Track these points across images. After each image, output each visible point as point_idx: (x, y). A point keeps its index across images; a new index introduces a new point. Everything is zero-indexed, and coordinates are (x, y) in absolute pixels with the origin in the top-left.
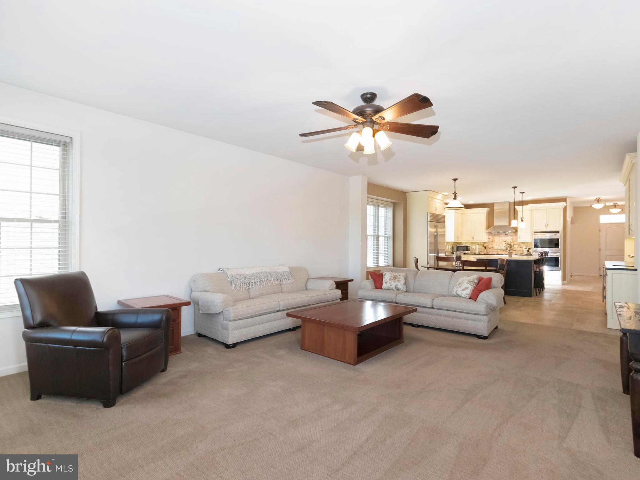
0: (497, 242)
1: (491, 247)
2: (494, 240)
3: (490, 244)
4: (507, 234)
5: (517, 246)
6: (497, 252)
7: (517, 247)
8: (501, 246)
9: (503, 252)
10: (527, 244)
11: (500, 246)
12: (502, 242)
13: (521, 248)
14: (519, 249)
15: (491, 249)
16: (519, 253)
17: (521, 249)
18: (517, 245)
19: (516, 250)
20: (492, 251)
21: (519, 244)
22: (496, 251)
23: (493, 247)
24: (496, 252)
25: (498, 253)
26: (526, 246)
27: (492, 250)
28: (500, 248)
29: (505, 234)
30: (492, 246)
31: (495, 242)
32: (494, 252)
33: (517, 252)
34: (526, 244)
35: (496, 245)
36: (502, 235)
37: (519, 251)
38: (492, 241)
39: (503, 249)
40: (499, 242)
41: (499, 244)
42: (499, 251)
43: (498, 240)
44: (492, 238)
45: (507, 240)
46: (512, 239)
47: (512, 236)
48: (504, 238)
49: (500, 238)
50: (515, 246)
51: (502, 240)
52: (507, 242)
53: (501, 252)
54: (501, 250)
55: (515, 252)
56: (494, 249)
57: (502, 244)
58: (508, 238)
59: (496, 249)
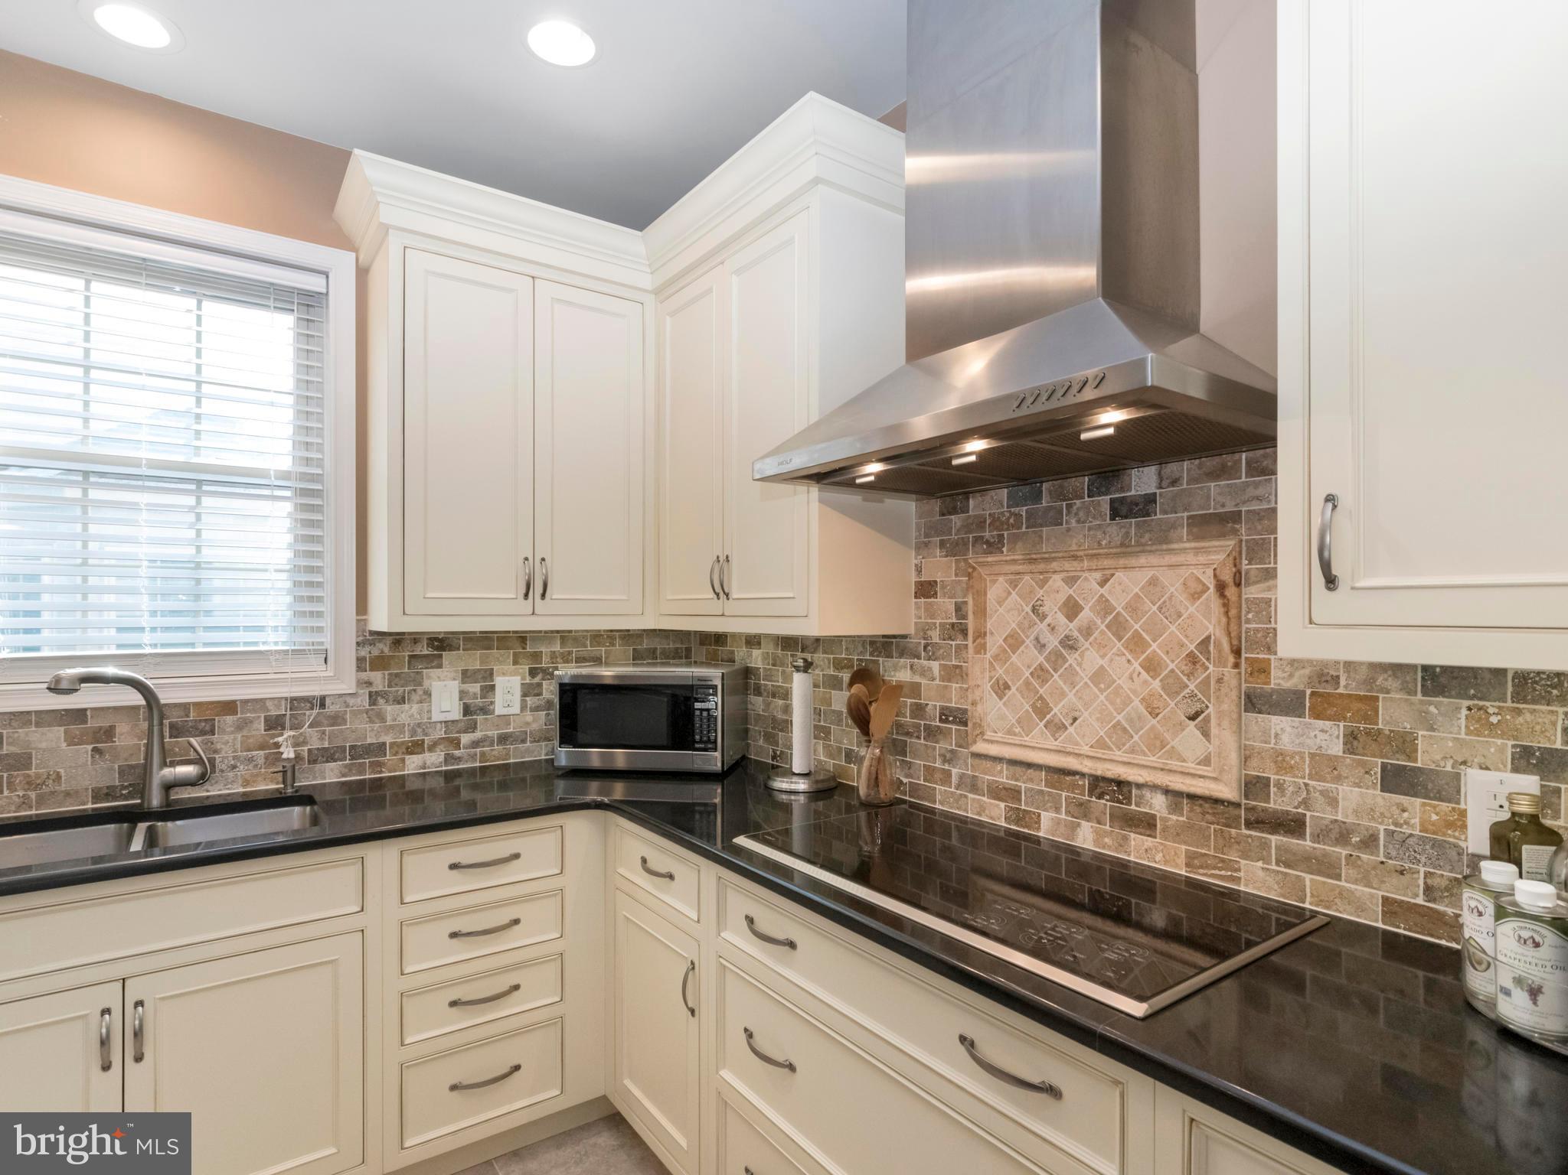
0: (1014, 642)
1: (946, 715)
2: (982, 612)
3: (935, 666)
4: (1148, 504)
5: (1329, 737)
6: (1013, 794)
7: (1324, 765)
8: (1057, 709)
9: (1082, 811)
11: (1041, 709)
12: (1069, 644)
13: (1398, 780)
15: (942, 746)
19: (1292, 825)
20: (955, 772)
21: (1365, 708)
22: (1003, 777)
23: (962, 718)
24: (998, 792)
27: (950, 758)
28: (1042, 746)
29: (1117, 512)
30: (954, 697)
31: (995, 642)
32: (974, 788)
33: (1327, 868)
35: (1001, 688)
36: (1073, 521)
37: (1370, 842)
38: (954, 621)
39: (1087, 767)
40: (1041, 646)
41: (1041, 667)
42: (1031, 780)
43: (1028, 609)
44: (956, 575)
45: (1133, 608)
46: (1221, 587)
47: (1222, 535)
48: (1103, 583)
49: (1042, 584)
50: (1284, 730)
51: (1072, 609)
52: (1137, 644)
53: (1057, 810)
54: (1060, 774)
55: (1287, 865)
56: (980, 747)
57: (1071, 677)
58: (1153, 582)
59: (993, 750)
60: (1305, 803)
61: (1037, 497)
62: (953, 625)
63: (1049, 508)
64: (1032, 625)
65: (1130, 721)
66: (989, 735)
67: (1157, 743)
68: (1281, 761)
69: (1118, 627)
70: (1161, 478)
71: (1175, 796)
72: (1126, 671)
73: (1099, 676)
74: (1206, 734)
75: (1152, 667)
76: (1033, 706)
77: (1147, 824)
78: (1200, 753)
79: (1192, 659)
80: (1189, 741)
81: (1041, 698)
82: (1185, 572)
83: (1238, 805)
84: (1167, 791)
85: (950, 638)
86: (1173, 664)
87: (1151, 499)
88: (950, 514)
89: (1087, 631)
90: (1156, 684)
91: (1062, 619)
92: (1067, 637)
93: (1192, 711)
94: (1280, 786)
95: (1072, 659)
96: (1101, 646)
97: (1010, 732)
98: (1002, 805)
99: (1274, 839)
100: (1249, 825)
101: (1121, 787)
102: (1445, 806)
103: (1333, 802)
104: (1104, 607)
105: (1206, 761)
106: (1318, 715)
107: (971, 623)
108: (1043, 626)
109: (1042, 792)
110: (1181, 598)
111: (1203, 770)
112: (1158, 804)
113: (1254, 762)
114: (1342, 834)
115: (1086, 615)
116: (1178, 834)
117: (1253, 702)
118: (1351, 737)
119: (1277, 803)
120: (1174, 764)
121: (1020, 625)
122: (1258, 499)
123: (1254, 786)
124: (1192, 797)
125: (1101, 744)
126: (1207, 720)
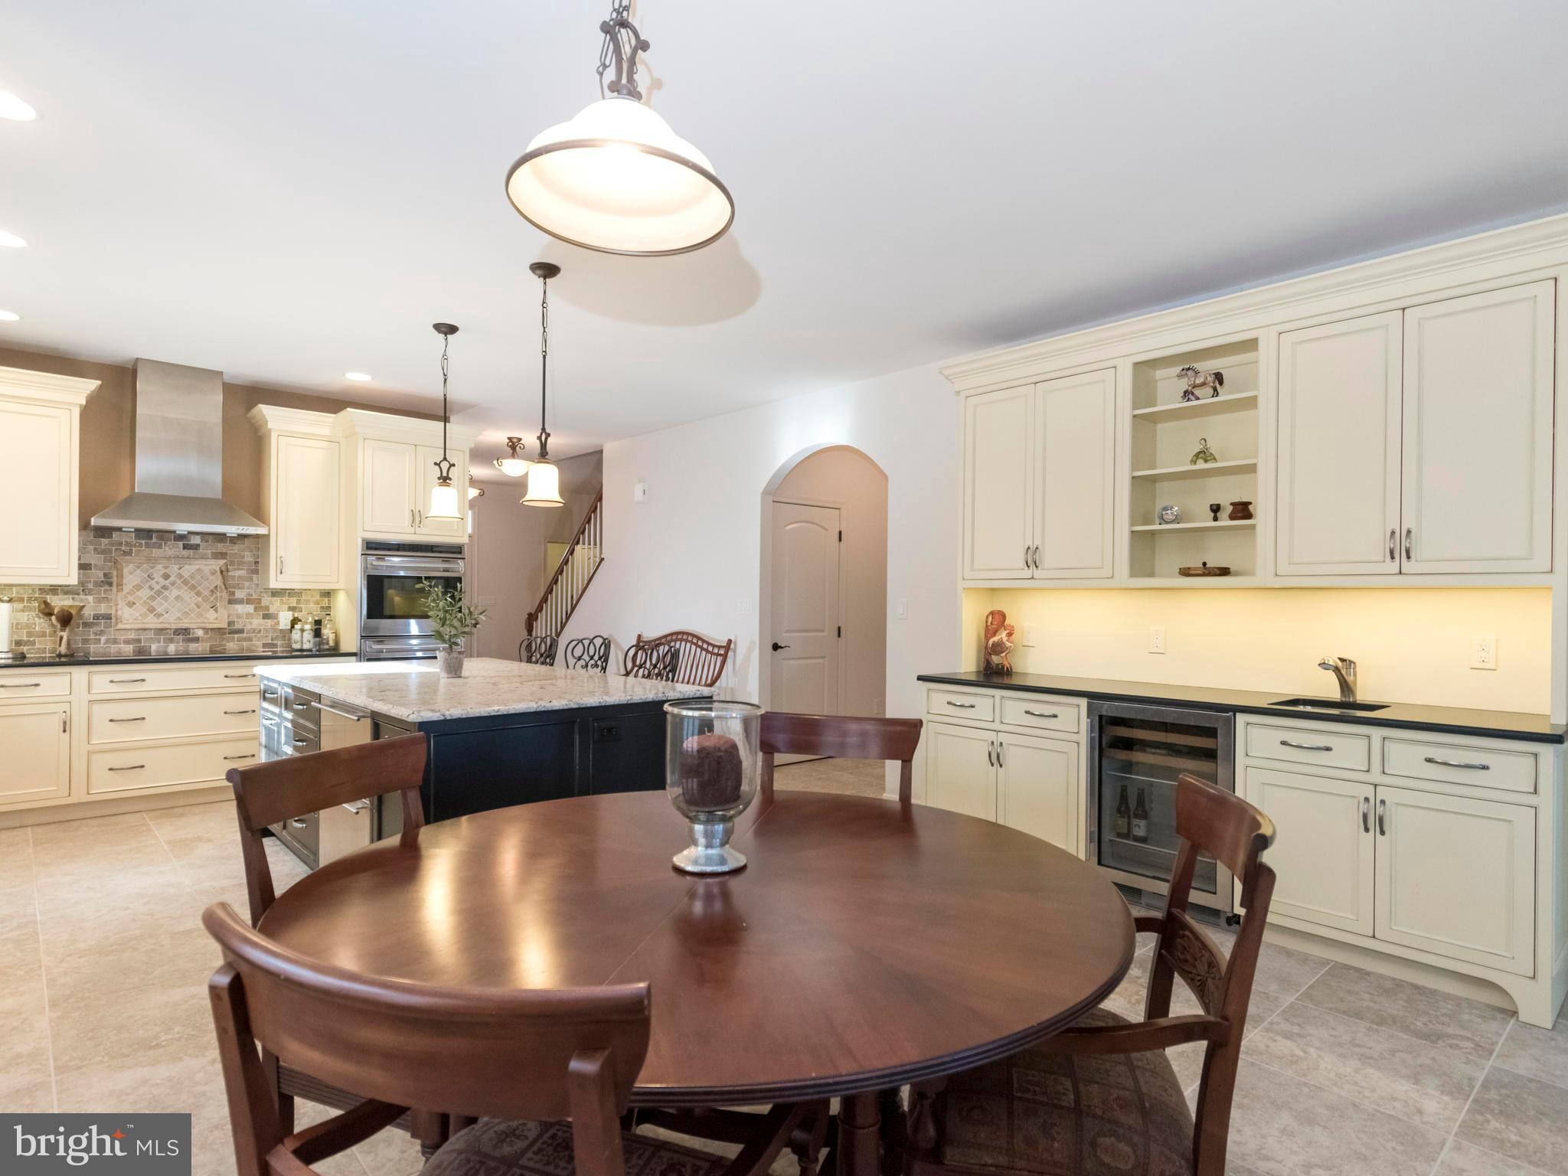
0: (137, 588)
1: (97, 617)
2: (121, 576)
3: (93, 599)
4: (196, 547)
5: (250, 609)
6: (139, 641)
7: (249, 615)
8: (159, 610)
9: (171, 641)
10: (298, 602)
11: (152, 610)
12: (165, 588)
13: (266, 616)
14: (257, 622)
15: (94, 629)
16: (260, 643)
17: (269, 622)
18: (249, 601)
19: (241, 631)
20: (103, 639)
21: (259, 601)
22: (132, 636)
23: (108, 617)
24: (127, 642)
25: (140, 651)
26: (291, 609)
27: (102, 633)
28: (152, 622)
29: (185, 547)
30: (103, 609)
31: (126, 589)
32: (115, 642)
33: (250, 639)
34: (293, 602)
35: (131, 604)
36: (167, 548)
37: (260, 631)
38: (103, 579)
39: (174, 626)
40: (151, 588)
41: (152, 596)
42: (147, 635)
43: (146, 576)
44: (104, 562)
45: (192, 576)
46: (222, 572)
47: (222, 559)
48: (180, 568)
49: (152, 568)
50: (240, 608)
51: (166, 576)
52: (193, 587)
53: (159, 642)
54: (160, 631)
55: (240, 641)
56: (120, 626)
57: (166, 598)
58: (199, 569)
59: (128, 627)
60: (244, 626)
61: (151, 538)
62: (102, 582)
63: (155, 543)
64: (148, 581)
65: (190, 610)
66: (125, 621)
67: (200, 615)
68: (239, 616)
69: (186, 582)
70: (202, 540)
71: (206, 630)
72: (188, 596)
73: (178, 598)
74: (216, 611)
75: (198, 594)
76: (148, 610)
77: (197, 640)
78: (215, 617)
79: (212, 591)
80: (211, 615)
81: (152, 606)
82: (210, 567)
83: (226, 629)
84: (203, 629)
85: (101, 586)
86: (206, 593)
87: (198, 545)
88: (100, 538)
89: (173, 584)
90: (200, 599)
91: (162, 580)
92: (164, 586)
93: (212, 606)
94: (238, 622)
95: (166, 593)
96: (179, 588)
97: (135, 619)
98: (131, 646)
99: (236, 636)
100: (229, 633)
101: (186, 631)
102: (275, 620)
103: (251, 624)
104: (180, 576)
105: (216, 619)
106: (247, 604)
107: (114, 580)
108: (153, 582)
109: (152, 638)
110: (210, 574)
111: (216, 621)
112: (200, 633)
113: (231, 617)
114: (254, 631)
115: (172, 578)
116: (207, 640)
117: (230, 602)
118: (256, 609)
119: (237, 626)
120: (206, 621)
121: (141, 581)
122: (232, 550)
123: (230, 624)
124: (212, 629)
125: (179, 618)
126: (217, 608)
